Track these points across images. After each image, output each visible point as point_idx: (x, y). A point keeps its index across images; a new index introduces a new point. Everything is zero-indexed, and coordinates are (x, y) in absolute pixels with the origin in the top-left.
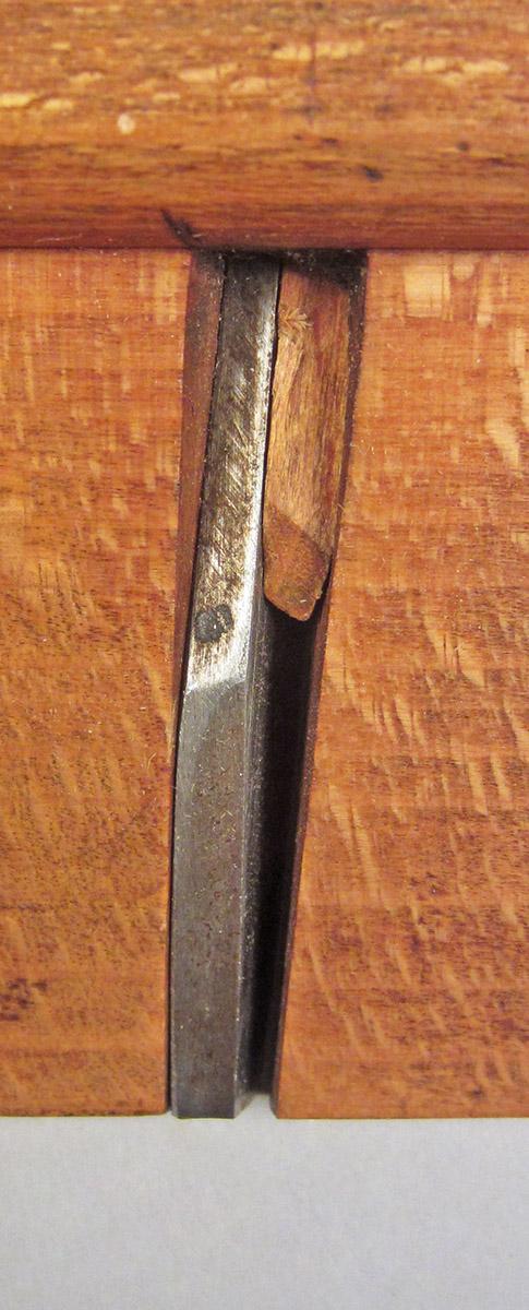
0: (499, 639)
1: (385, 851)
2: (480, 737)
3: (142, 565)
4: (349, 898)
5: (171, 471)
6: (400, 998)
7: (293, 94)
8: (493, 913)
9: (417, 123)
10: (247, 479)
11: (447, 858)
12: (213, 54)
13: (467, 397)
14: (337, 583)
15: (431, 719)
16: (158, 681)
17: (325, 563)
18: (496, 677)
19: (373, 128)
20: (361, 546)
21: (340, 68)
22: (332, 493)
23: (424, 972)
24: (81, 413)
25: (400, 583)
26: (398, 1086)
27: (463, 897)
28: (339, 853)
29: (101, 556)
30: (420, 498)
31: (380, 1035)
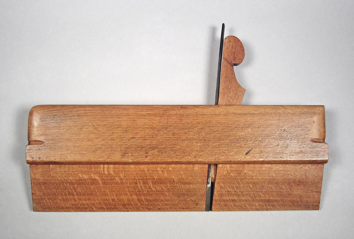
0: (224, 184)
1: (218, 196)
2: (223, 189)
3: (205, 180)
4: (216, 198)
5: (207, 175)
6: (219, 204)
7: (214, 159)
8: (224, 199)
9: (220, 160)
10: (210, 175)
11: (222, 196)
12: (211, 157)
13: (223, 171)
14: (216, 181)
15: (221, 188)
16: (206, 186)
17: (215, 180)
18: (224, 186)
19: (218, 160)
20: (217, 179)
21: (217, 158)
22: (215, 176)
23: (220, 203)
24: (202, 172)
25: (219, 181)
26: (219, 209)
27: (223, 198)
28: (215, 196)
29: (203, 179)
30: (220, 176)
31: (218, 206)
